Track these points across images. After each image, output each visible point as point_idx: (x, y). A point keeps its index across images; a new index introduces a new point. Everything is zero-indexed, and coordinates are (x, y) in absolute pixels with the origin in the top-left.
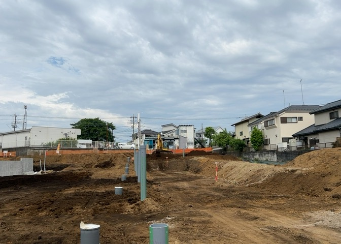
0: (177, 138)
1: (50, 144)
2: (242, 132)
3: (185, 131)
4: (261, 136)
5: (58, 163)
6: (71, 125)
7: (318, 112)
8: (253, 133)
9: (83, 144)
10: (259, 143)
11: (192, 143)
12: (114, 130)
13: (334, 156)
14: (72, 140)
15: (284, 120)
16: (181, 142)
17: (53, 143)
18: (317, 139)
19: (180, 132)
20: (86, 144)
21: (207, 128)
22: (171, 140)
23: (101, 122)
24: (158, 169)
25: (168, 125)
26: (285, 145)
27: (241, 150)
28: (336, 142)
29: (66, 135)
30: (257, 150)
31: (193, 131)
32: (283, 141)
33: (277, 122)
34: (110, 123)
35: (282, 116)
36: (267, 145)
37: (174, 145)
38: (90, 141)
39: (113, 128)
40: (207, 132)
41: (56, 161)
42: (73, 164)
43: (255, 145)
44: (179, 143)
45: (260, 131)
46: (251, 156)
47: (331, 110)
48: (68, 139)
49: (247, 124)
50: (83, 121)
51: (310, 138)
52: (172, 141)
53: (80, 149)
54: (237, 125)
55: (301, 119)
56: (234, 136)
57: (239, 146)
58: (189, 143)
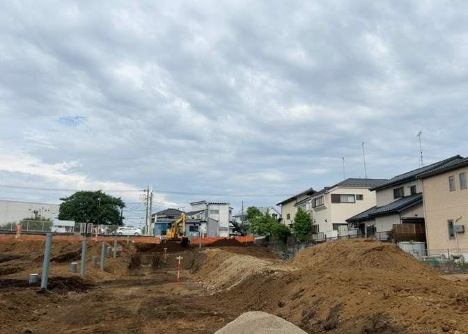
0: (205, 222)
1: (9, 225)
2: (289, 215)
3: (217, 212)
4: (308, 220)
5: (6, 253)
6: (61, 199)
7: (380, 188)
8: (297, 215)
9: (60, 227)
10: (305, 230)
11: (225, 229)
12: (124, 209)
13: (344, 250)
14: (44, 220)
15: (336, 199)
16: (210, 226)
17: (14, 223)
18: (375, 226)
19: (209, 212)
20: (66, 227)
21: (249, 208)
22: (195, 223)
23: (104, 196)
24: (150, 266)
25: (198, 203)
26: (334, 234)
27: (285, 240)
28: (393, 231)
29: (36, 212)
30: (302, 241)
31: (228, 212)
32: (334, 229)
33: (327, 200)
34: (117, 198)
35: (333, 193)
36: (315, 233)
37: (200, 230)
38: (72, 223)
39: (122, 205)
40: (250, 214)
41: (6, 251)
42: (28, 256)
43: (300, 233)
44: (207, 228)
45: (308, 213)
46: (296, 248)
47: (396, 185)
48: (38, 219)
49: (294, 202)
50: (79, 194)
51: (368, 225)
52: (196, 225)
53: (56, 234)
54: (284, 203)
55: (360, 197)
56: (280, 220)
57: (282, 234)
58: (222, 229)
